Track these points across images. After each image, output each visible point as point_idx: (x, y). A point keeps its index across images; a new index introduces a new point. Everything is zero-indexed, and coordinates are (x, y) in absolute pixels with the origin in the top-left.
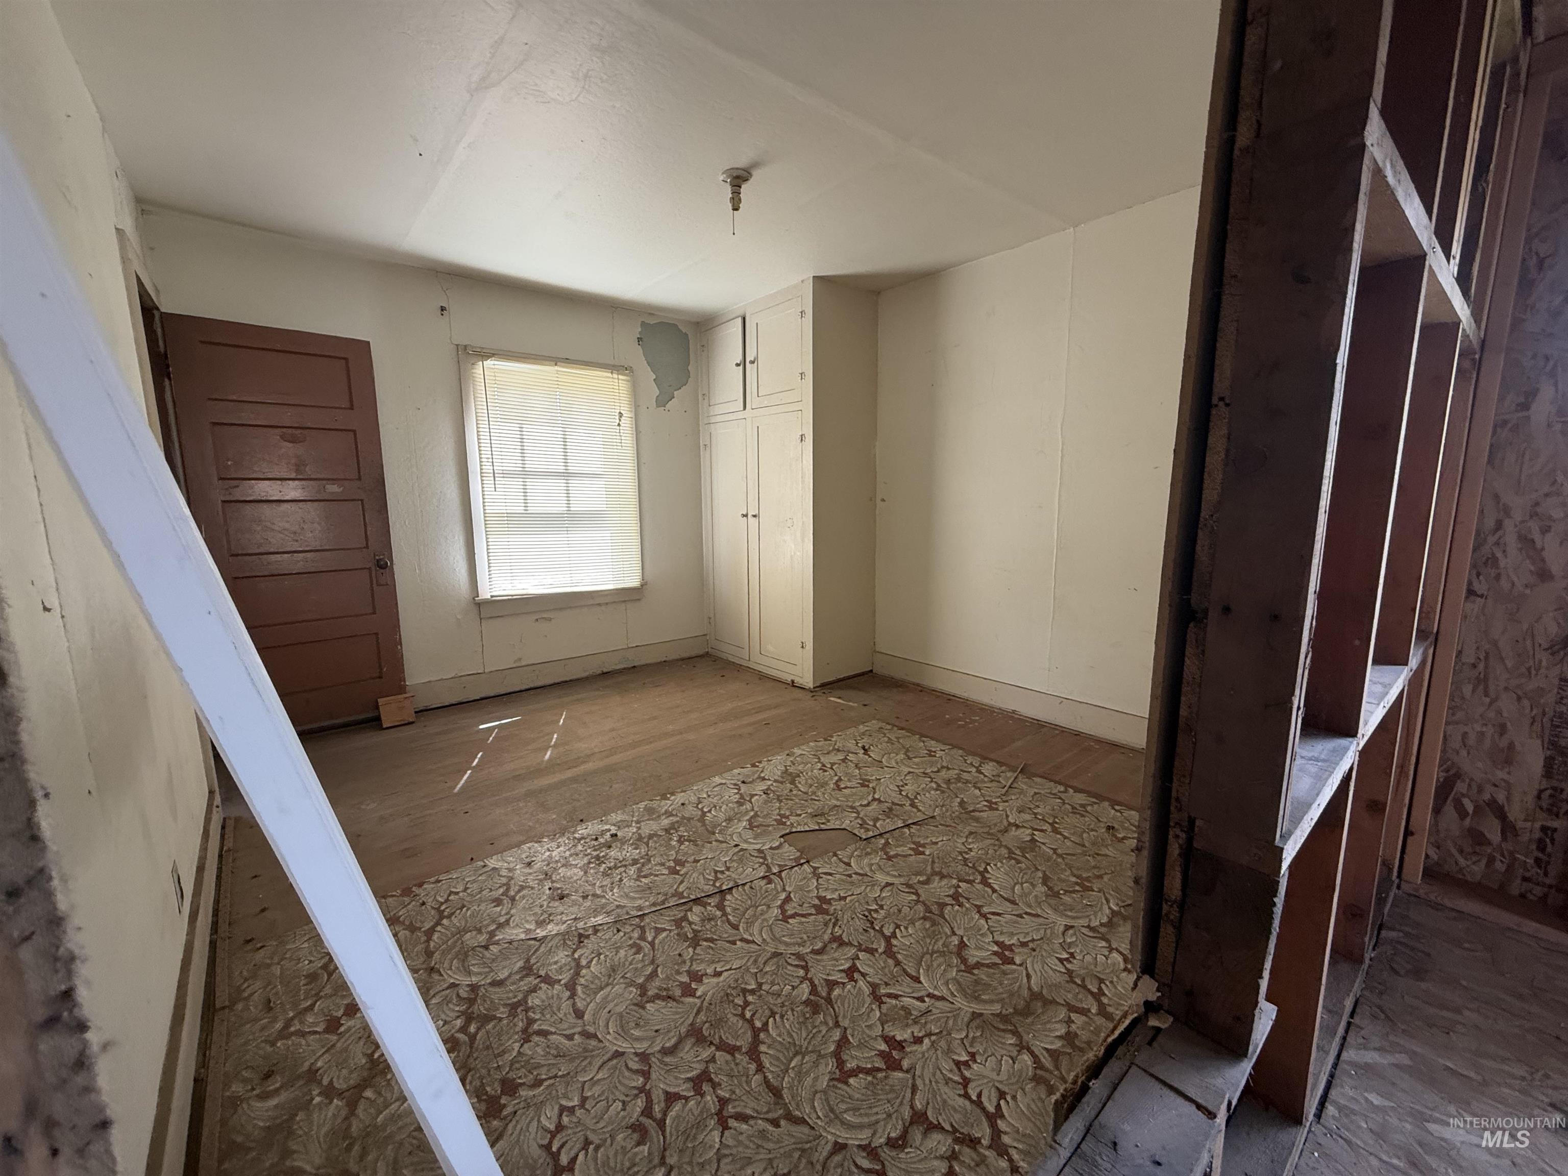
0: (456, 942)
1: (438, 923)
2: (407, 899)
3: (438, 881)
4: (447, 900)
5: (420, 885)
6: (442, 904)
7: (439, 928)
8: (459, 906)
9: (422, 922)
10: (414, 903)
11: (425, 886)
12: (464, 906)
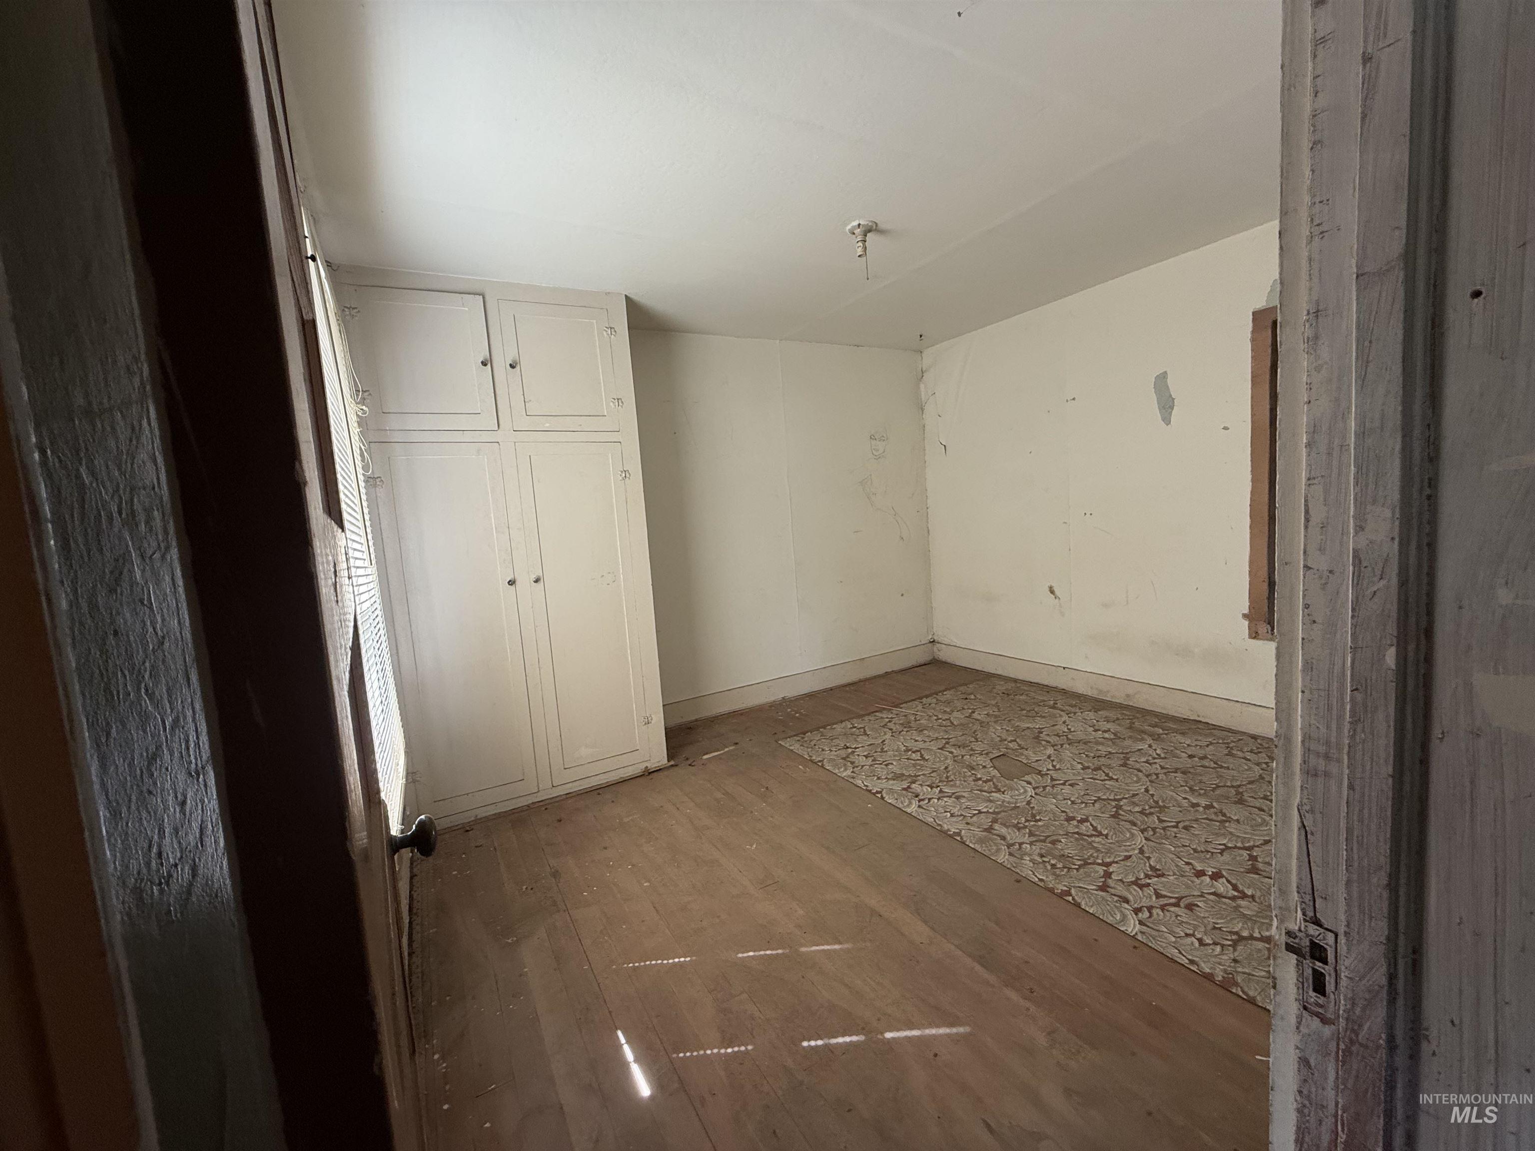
0: (1263, 918)
1: (1251, 938)
2: (1239, 979)
3: (1192, 962)
4: (1215, 944)
5: (1209, 977)
6: (1223, 946)
7: (1257, 935)
8: (1218, 931)
9: (1259, 950)
10: (1240, 970)
11: (1208, 970)
12: (1215, 928)
